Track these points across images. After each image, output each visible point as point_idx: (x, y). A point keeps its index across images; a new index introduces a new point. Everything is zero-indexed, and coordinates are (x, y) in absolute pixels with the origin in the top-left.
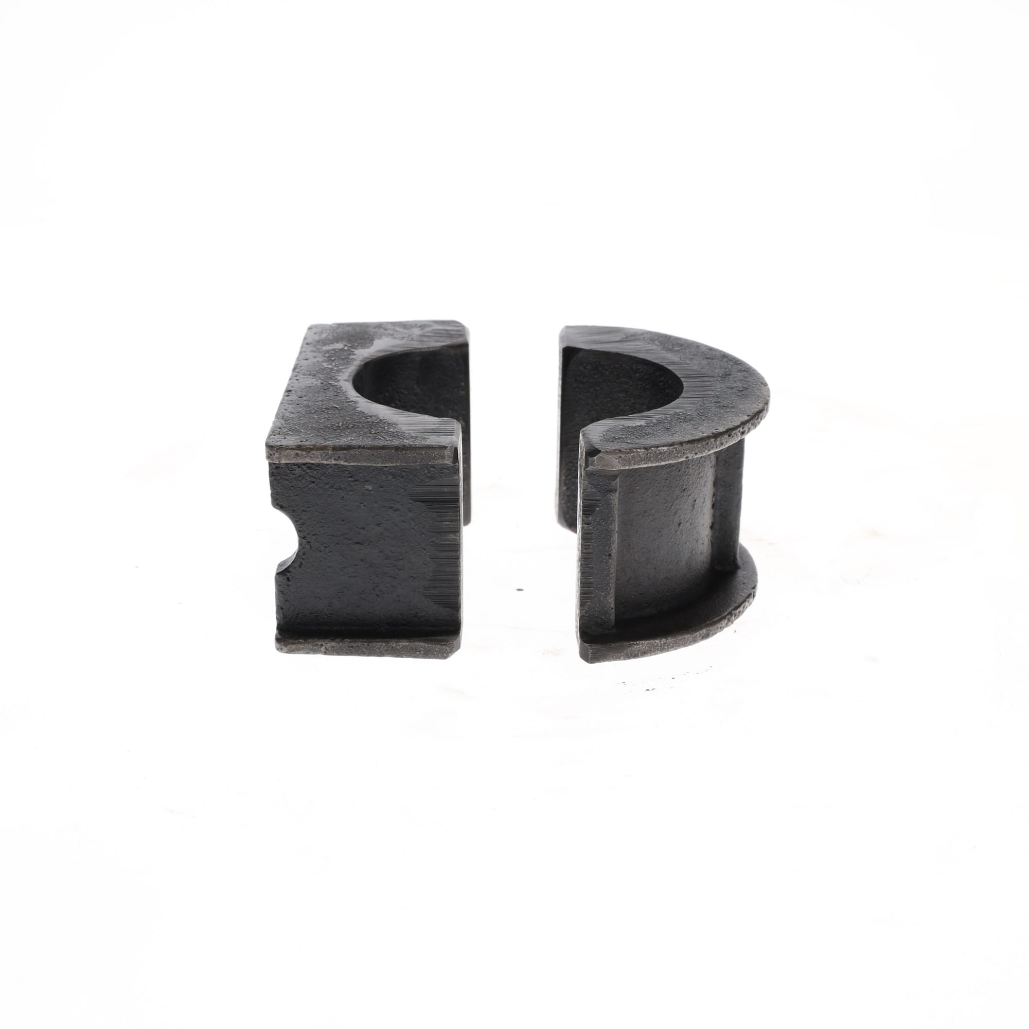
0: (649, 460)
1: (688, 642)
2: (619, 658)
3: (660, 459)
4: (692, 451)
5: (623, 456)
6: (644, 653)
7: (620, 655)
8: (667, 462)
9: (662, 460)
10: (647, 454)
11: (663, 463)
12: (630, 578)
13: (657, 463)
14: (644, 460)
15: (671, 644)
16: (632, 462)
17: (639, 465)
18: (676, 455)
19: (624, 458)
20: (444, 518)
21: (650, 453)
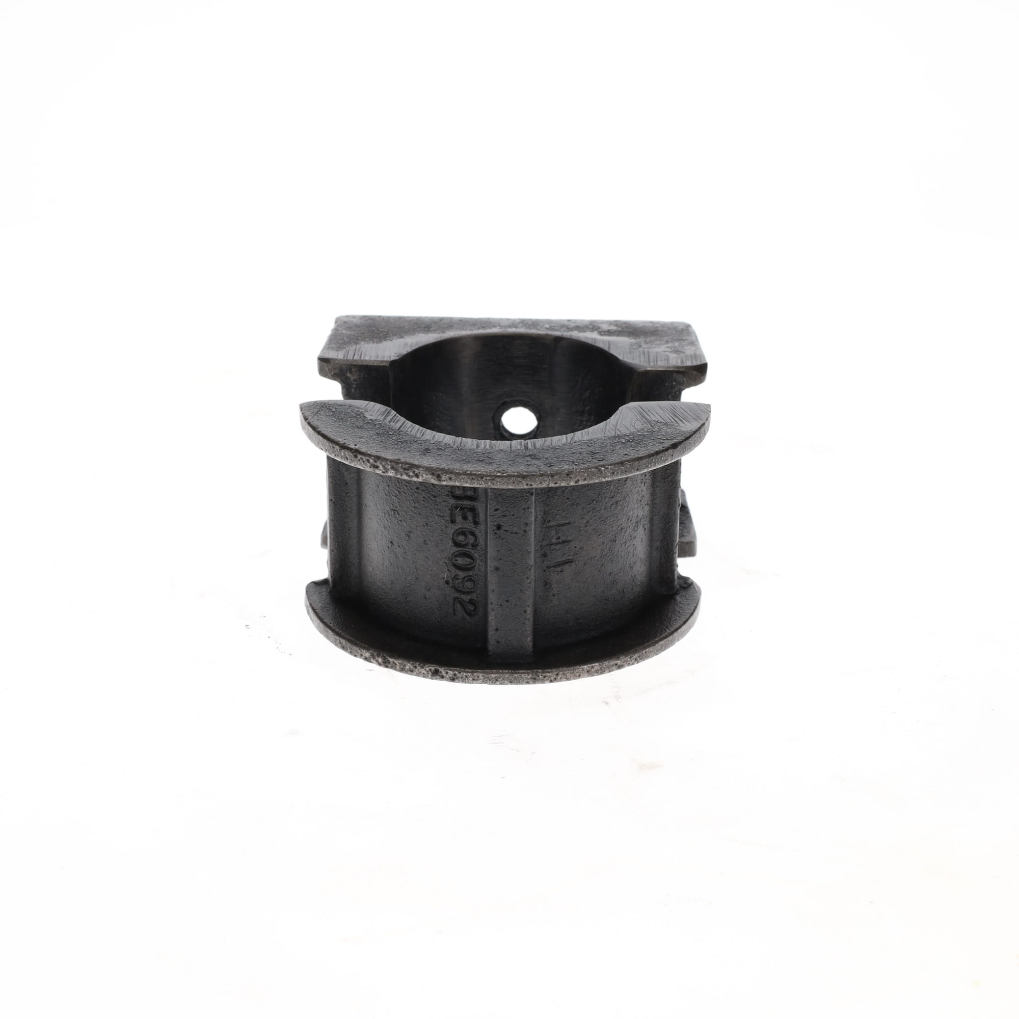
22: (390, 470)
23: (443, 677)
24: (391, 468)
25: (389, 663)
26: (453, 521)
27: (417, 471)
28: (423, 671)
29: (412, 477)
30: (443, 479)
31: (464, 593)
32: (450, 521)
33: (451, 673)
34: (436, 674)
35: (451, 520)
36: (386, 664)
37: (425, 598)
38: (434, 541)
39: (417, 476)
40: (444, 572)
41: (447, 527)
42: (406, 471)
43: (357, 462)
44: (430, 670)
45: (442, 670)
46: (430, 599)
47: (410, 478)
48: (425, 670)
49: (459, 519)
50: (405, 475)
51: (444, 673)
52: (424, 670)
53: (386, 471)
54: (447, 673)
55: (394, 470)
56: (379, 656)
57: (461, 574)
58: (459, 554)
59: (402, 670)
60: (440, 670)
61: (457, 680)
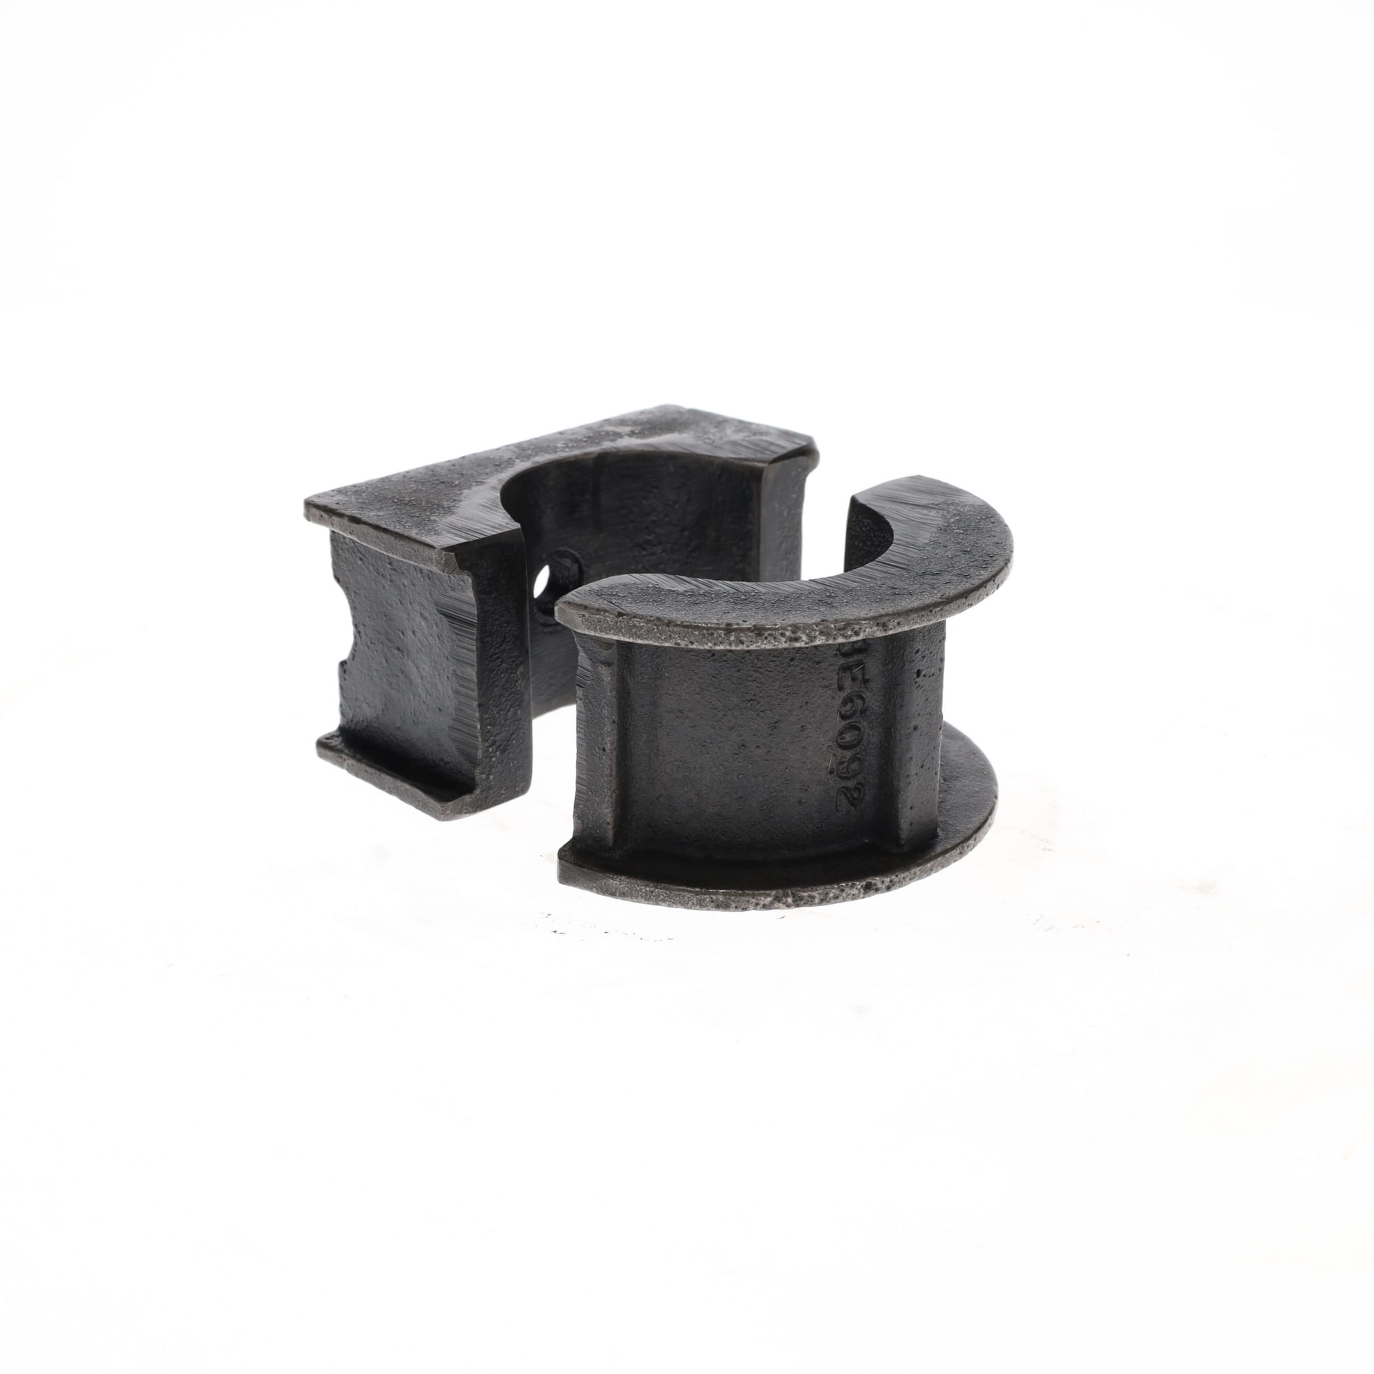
0: (620, 631)
1: (691, 903)
2: (591, 889)
3: (636, 633)
4: (685, 637)
5: (587, 616)
6: (623, 895)
7: (592, 885)
8: (646, 642)
9: (638, 637)
10: (616, 623)
11: (639, 641)
12: (661, 795)
13: (631, 639)
14: (613, 629)
15: (662, 897)
16: (598, 627)
17: (607, 633)
18: (658, 635)
19: (588, 619)
20: (465, 644)
21: (620, 622)
22: (819, 636)
23: (877, 890)
24: (819, 634)
25: (801, 898)
26: (841, 688)
27: (857, 627)
28: (855, 891)
29: (851, 636)
30: (890, 627)
31: (848, 779)
32: (837, 689)
33: (887, 880)
34: (869, 889)
35: (838, 687)
36: (798, 902)
37: (800, 803)
38: (815, 723)
39: (857, 634)
40: (828, 759)
41: (833, 698)
42: (841, 632)
43: (762, 642)
44: (862, 886)
45: (877, 880)
46: (807, 802)
47: (847, 639)
48: (857, 888)
49: (848, 683)
50: (840, 637)
51: (879, 885)
52: (855, 889)
53: (812, 639)
54: (883, 882)
55: (824, 635)
56: (786, 896)
57: (848, 754)
58: (846, 729)
59: (823, 901)
60: (874, 882)
61: (894, 887)
